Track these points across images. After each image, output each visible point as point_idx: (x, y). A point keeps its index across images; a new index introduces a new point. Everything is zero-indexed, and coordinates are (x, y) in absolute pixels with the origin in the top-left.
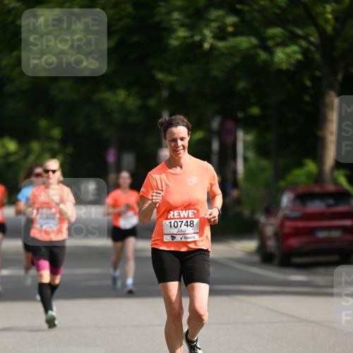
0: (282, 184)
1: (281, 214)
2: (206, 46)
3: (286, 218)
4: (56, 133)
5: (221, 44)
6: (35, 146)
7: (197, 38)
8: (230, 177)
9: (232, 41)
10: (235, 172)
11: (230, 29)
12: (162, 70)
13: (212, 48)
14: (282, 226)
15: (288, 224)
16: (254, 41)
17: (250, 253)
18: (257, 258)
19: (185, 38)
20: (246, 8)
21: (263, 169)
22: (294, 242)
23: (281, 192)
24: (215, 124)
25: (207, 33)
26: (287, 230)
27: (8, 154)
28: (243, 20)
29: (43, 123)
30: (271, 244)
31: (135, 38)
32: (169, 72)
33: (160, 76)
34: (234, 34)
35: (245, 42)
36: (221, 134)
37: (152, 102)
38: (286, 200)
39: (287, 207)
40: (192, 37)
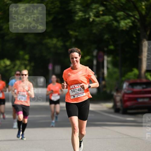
0: (123, 79)
1: (123, 92)
2: (91, 20)
3: (125, 93)
4: (27, 57)
5: (97, 19)
6: (18, 62)
7: (87, 16)
8: (101, 76)
9: (102, 18)
10: (103, 74)
11: (101, 13)
12: (72, 30)
13: (94, 21)
14: (123, 97)
15: (126, 96)
16: (111, 18)
17: (110, 108)
18: (113, 111)
19: (82, 16)
20: (108, 3)
21: (115, 73)
22: (128, 104)
23: (123, 82)
24: (95, 53)
25: (91, 14)
26: (125, 99)
27: (6, 66)
28: (107, 9)
29: (21, 53)
30: (119, 104)
31: (60, 17)
32: (75, 31)
33: (71, 33)
34: (103, 15)
35: (108, 18)
36: (97, 57)
37: (68, 44)
38: (125, 85)
39: (125, 89)
40: (85, 16)
